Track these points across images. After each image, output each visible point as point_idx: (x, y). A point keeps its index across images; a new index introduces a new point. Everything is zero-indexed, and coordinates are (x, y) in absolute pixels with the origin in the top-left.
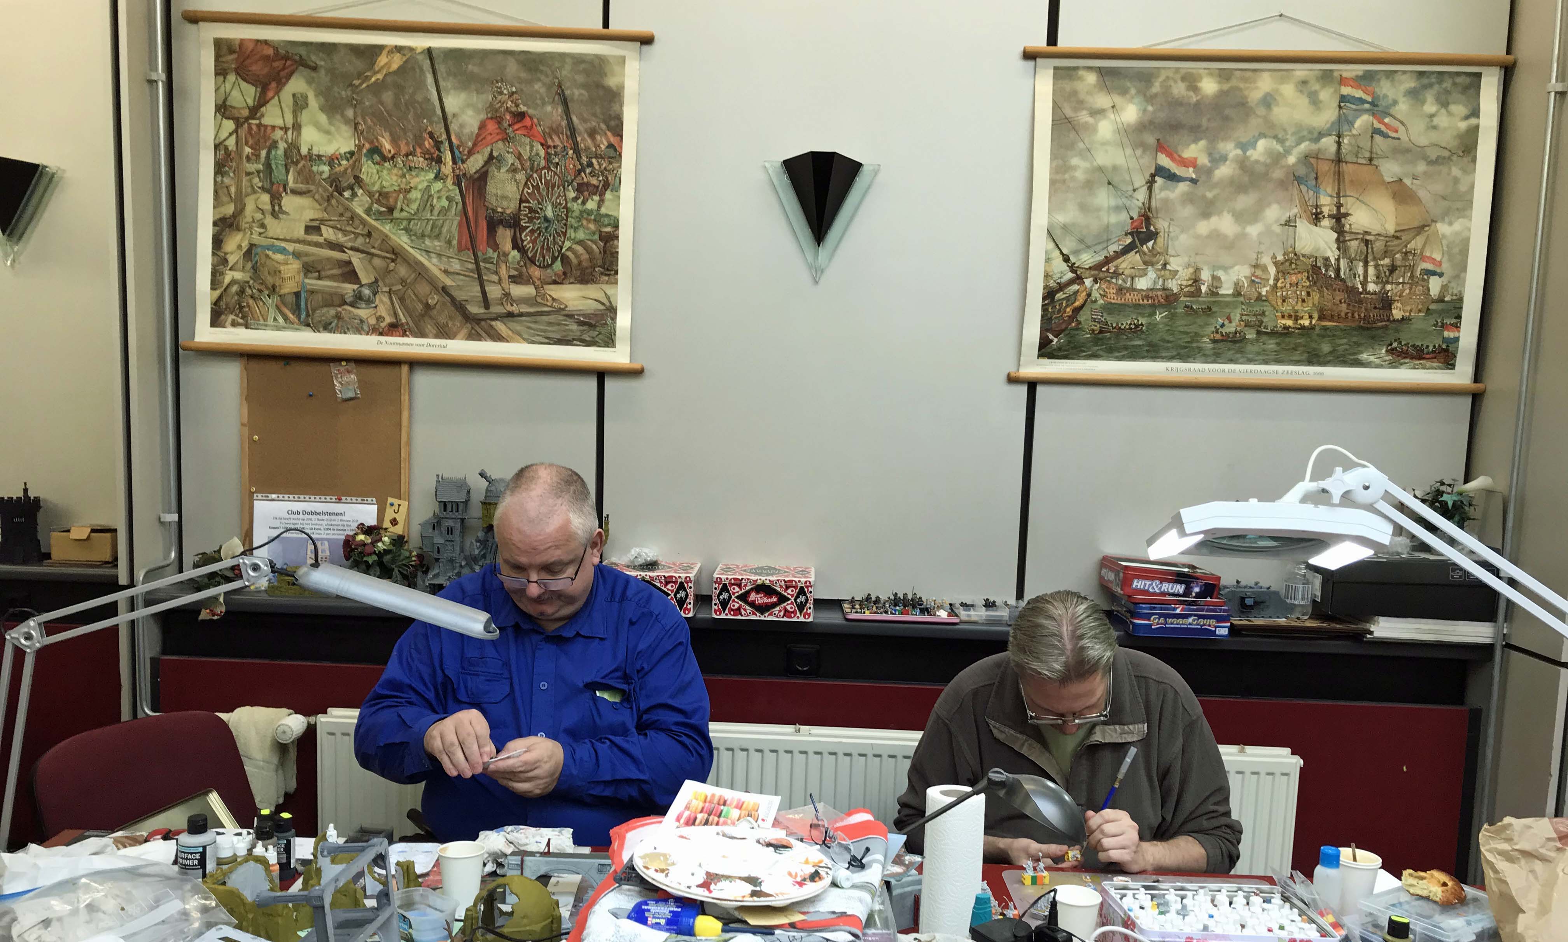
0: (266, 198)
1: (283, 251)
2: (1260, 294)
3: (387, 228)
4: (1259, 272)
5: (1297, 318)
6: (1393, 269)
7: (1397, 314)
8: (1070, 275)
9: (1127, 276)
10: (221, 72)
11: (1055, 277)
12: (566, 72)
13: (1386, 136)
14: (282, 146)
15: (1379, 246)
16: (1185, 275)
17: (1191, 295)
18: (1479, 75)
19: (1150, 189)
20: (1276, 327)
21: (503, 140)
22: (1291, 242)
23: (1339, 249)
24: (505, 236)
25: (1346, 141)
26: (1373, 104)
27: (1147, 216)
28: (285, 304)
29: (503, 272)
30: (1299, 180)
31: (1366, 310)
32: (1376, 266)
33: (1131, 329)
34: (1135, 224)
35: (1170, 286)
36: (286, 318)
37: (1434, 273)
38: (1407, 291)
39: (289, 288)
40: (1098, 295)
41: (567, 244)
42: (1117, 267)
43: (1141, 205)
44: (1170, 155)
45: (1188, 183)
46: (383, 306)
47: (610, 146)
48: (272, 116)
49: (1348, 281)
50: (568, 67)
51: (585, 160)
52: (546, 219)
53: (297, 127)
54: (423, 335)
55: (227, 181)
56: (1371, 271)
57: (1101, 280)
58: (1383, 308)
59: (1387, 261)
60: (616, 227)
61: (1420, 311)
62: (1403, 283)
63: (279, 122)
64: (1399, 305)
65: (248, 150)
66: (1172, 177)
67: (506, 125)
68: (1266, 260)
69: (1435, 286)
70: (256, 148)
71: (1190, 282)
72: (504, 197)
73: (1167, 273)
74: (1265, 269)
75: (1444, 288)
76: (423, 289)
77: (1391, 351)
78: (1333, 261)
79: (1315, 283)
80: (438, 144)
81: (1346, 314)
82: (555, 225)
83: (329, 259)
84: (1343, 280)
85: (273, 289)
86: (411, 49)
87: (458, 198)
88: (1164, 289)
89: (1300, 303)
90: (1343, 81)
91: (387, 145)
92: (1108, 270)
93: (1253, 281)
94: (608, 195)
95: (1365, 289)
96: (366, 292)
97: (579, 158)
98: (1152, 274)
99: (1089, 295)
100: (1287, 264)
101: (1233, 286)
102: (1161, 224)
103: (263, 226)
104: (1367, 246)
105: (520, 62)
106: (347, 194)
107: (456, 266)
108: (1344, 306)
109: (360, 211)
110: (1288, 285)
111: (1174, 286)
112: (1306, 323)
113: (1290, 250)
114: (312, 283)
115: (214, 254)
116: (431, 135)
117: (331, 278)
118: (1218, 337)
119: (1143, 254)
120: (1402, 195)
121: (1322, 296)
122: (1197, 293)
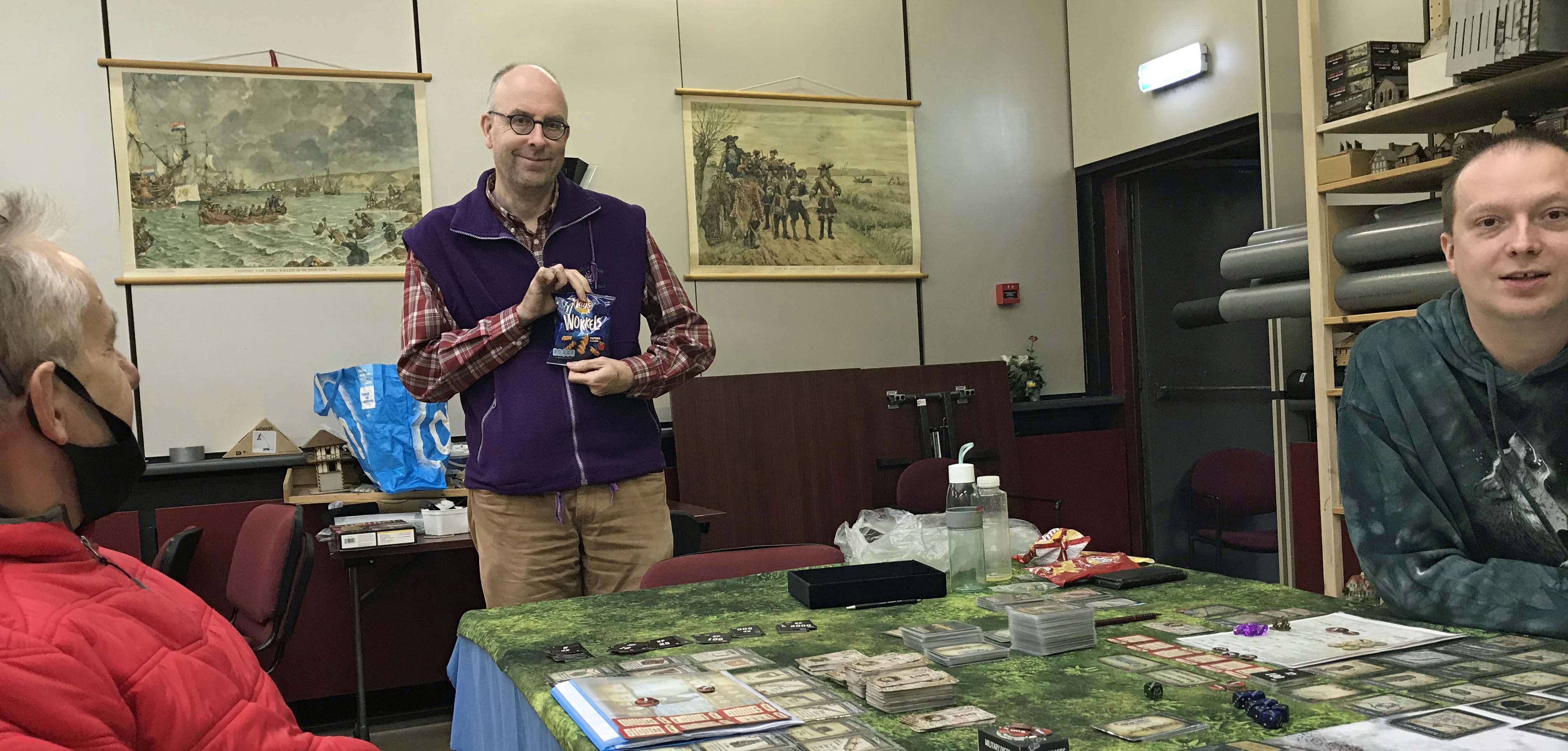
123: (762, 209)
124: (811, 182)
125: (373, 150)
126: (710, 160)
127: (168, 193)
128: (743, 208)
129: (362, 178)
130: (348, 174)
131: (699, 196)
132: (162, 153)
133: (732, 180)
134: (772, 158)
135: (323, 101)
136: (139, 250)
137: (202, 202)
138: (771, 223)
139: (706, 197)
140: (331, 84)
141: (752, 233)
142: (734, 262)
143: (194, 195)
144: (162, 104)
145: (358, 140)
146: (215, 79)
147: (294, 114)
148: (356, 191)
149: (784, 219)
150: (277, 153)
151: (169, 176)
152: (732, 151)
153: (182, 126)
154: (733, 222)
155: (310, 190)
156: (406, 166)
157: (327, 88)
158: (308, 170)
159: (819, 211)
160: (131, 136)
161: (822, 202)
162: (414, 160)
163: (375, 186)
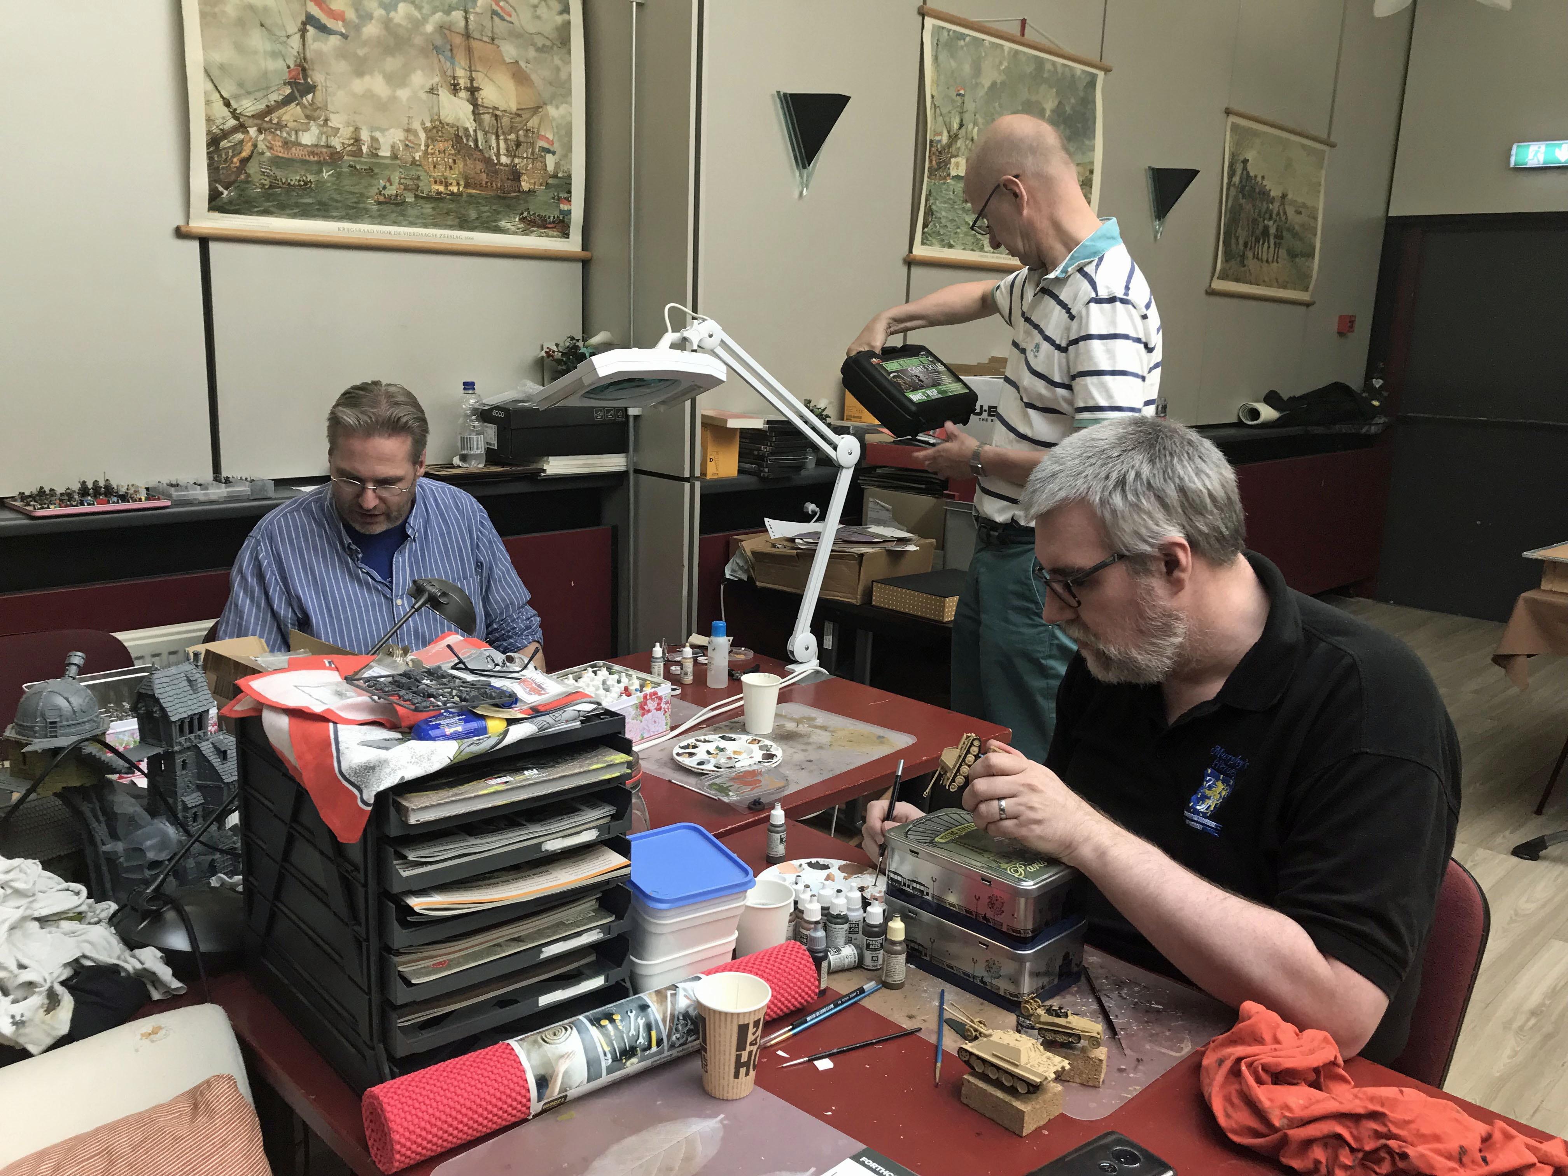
2: (414, 158)
4: (411, 137)
5: (447, 185)
6: (518, 144)
7: (525, 186)
8: (232, 122)
9: (291, 130)
11: (219, 122)
13: (503, 19)
15: (506, 121)
16: (346, 133)
17: (353, 154)
19: (303, 37)
20: (430, 191)
22: (436, 110)
23: (475, 120)
25: (472, 17)
27: (303, 67)
30: (436, 48)
31: (502, 181)
32: (506, 140)
33: (300, 186)
34: (293, 73)
35: (333, 144)
37: (548, 151)
38: (530, 166)
40: (264, 147)
42: (279, 118)
43: (296, 54)
44: (319, 4)
45: (339, 37)
49: (485, 152)
56: (502, 144)
57: (265, 131)
58: (513, 180)
59: (512, 136)
61: (541, 185)
62: (527, 158)
64: (525, 178)
66: (323, 29)
69: (550, 162)
71: (352, 141)
73: (329, 129)
74: (416, 134)
75: (557, 165)
77: (523, 220)
78: (472, 133)
79: (459, 151)
81: (486, 183)
84: (481, 151)
88: (328, 146)
89: (448, 169)
92: (271, 120)
93: (407, 145)
95: (499, 161)
98: (314, 130)
99: (255, 146)
100: (435, 131)
101: (390, 149)
102: (317, 77)
104: (496, 120)
108: (484, 176)
110: (437, 152)
111: (337, 143)
112: (455, 189)
113: (436, 117)
118: (382, 199)
119: (303, 107)
120: (520, 76)
121: (465, 165)
122: (358, 153)
123: (1251, 230)
124: (1275, 209)
126: (1234, 179)
127: (947, 165)
128: (1243, 228)
132: (948, 120)
133: (1241, 200)
134: (1262, 183)
135: (1047, 81)
136: (924, 224)
138: (1253, 244)
139: (1228, 215)
141: (1244, 252)
142: (1234, 278)
144: (953, 64)
146: (987, 44)
147: (1028, 91)
149: (1259, 241)
151: (949, 146)
152: (1245, 173)
153: (962, 92)
154: (1238, 241)
157: (1049, 66)
159: (1275, 236)
160: (932, 97)
161: (1278, 228)
162: (1091, 153)
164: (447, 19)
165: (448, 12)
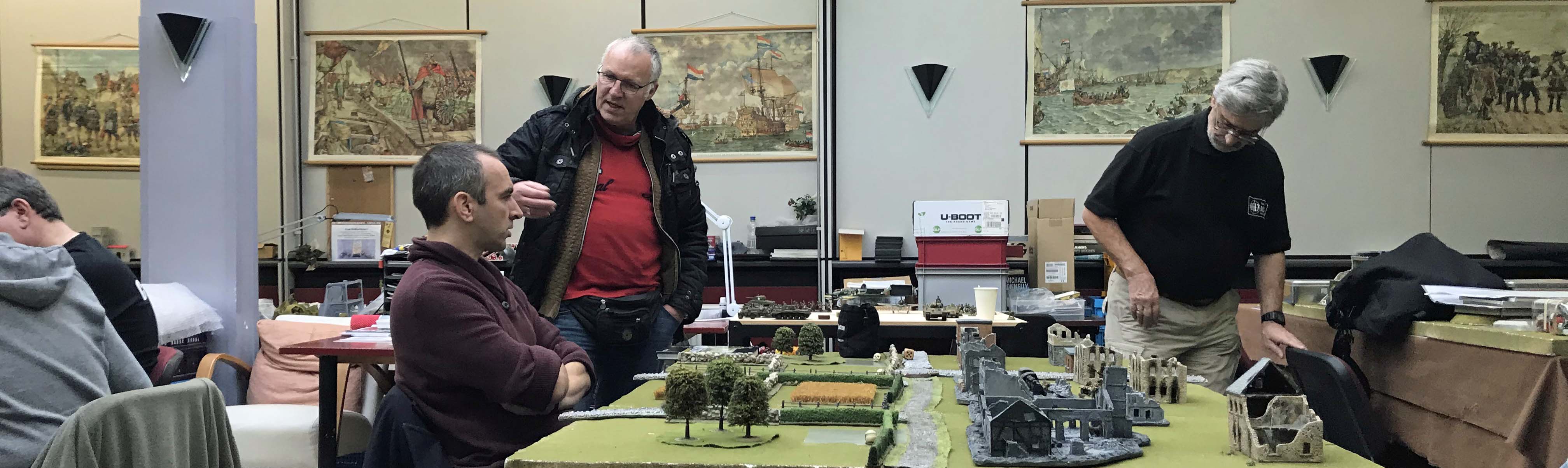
0: (336, 102)
1: (342, 123)
2: (733, 123)
3: (383, 112)
4: (731, 115)
5: (748, 133)
6: (784, 111)
7: (787, 129)
10: (318, 54)
12: (453, 48)
13: (777, 58)
14: (342, 81)
15: (778, 102)
16: (702, 117)
17: (705, 125)
18: (811, 33)
19: (686, 83)
21: (429, 75)
22: (743, 102)
23: (762, 104)
24: (430, 113)
25: (761, 61)
26: (771, 46)
27: (685, 94)
28: (343, 144)
29: (430, 127)
30: (744, 77)
31: (775, 128)
32: (778, 110)
34: (680, 97)
35: (696, 122)
36: (343, 149)
37: (800, 112)
38: (791, 120)
39: (344, 138)
41: (455, 115)
43: (682, 90)
44: (693, 70)
45: (700, 80)
46: (382, 144)
47: (471, 75)
48: (339, 70)
49: (767, 116)
50: (454, 45)
51: (461, 82)
52: (446, 106)
53: (348, 74)
54: (398, 154)
55: (321, 96)
56: (776, 112)
58: (782, 127)
59: (782, 108)
60: (474, 107)
61: (796, 127)
62: (789, 117)
63: (341, 72)
64: (788, 125)
65: (329, 84)
66: (694, 78)
67: (429, 69)
68: (734, 110)
69: (801, 117)
70: (332, 83)
71: (704, 120)
72: (429, 98)
73: (695, 117)
74: (734, 113)
75: (805, 118)
76: (398, 135)
77: (787, 144)
78: (761, 109)
79: (754, 118)
80: (403, 78)
81: (768, 130)
82: (451, 108)
83: (361, 125)
84: (765, 117)
85: (339, 139)
86: (392, 41)
87: (411, 99)
88: (694, 123)
89: (749, 127)
90: (758, 38)
91: (383, 79)
93: (730, 119)
94: (471, 95)
95: (774, 119)
96: (375, 138)
97: (459, 81)
98: (689, 117)
100: (742, 111)
101: (721, 121)
102: (691, 97)
103: (335, 113)
104: (774, 102)
105: (435, 45)
106: (367, 99)
107: (411, 126)
108: (767, 127)
109: (373, 106)
110: (743, 120)
111: (698, 122)
112: (752, 134)
113: (743, 105)
114: (354, 135)
115: (316, 126)
116: (400, 74)
117: (362, 133)
119: (685, 109)
120: (785, 81)
121: (757, 123)
122: (707, 124)
123: (1496, 88)
124: (1543, 67)
125: (1191, 52)
126: (1452, 51)
127: (1055, 85)
128: (1479, 88)
129: (1181, 72)
130: (1171, 70)
131: (1441, 78)
132: (1054, 60)
133: (1470, 66)
134: (1509, 48)
135: (1158, 20)
136: (1035, 122)
137: (1076, 91)
138: (1504, 100)
139: (1446, 80)
140: (1166, 8)
141: (1485, 108)
142: (1467, 130)
143: (1071, 86)
144: (1057, 27)
145: (1181, 46)
146: (1090, 10)
147: (1139, 29)
148: (1176, 81)
149: (1516, 97)
150: (1126, 57)
151: (1057, 74)
152: (1473, 44)
153: (1068, 42)
154: (1469, 100)
155: (1146, 81)
156: (1212, 64)
157: (1162, 11)
158: (1145, 68)
159: (1549, 89)
160: (1037, 49)
161: (1552, 83)
162: (1218, 59)
163: (1190, 78)
164: (749, 64)
165: (750, 61)
